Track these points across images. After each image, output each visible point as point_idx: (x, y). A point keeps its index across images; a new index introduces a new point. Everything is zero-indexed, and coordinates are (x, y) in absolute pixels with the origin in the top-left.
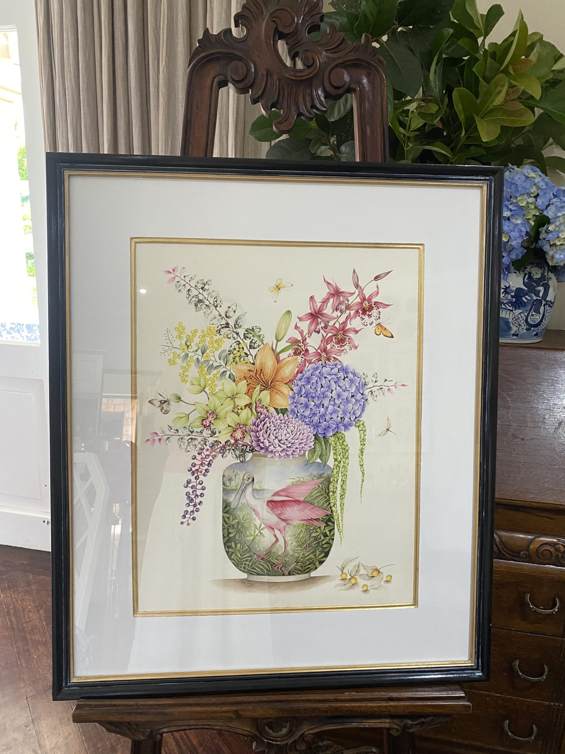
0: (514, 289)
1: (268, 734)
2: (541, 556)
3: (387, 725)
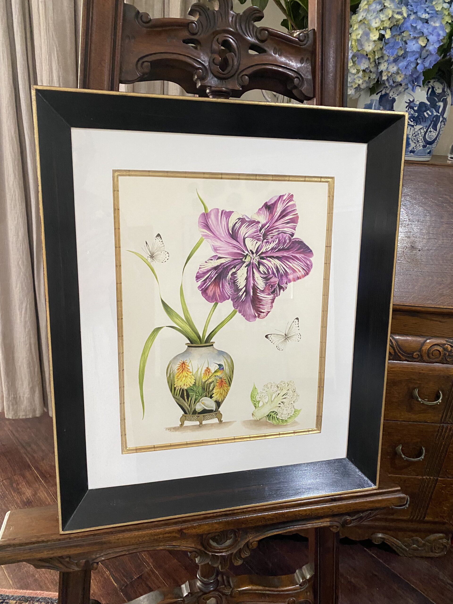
0: (418, 103)
1: (214, 548)
2: (431, 356)
3: (328, 524)
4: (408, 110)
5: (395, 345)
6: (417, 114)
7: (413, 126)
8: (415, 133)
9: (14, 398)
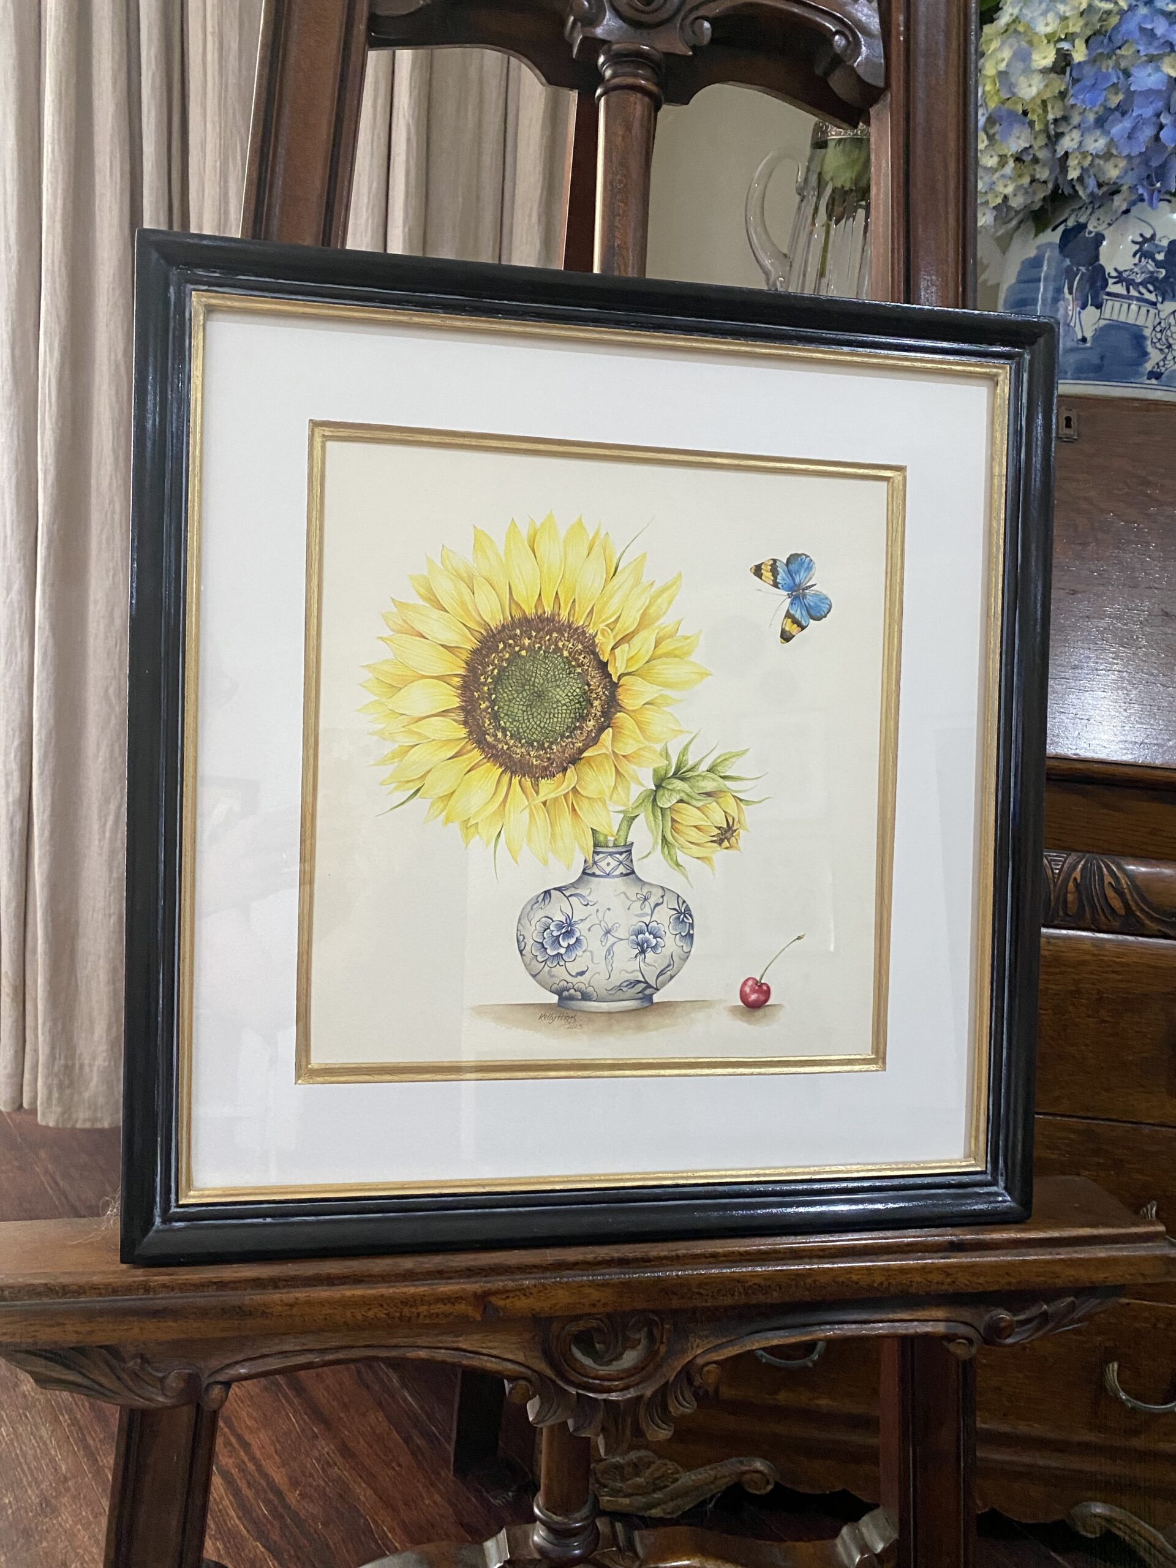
0: (1165, 243)
1: (583, 1372)
3: (941, 1328)
4: (1140, 261)
5: (1125, 886)
6: (1163, 272)
7: (1154, 304)
8: (1160, 323)
9: (66, 1066)
